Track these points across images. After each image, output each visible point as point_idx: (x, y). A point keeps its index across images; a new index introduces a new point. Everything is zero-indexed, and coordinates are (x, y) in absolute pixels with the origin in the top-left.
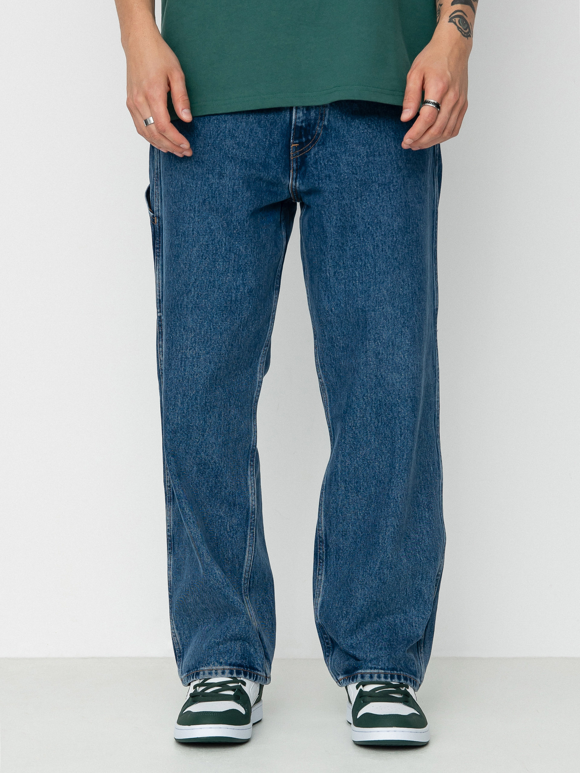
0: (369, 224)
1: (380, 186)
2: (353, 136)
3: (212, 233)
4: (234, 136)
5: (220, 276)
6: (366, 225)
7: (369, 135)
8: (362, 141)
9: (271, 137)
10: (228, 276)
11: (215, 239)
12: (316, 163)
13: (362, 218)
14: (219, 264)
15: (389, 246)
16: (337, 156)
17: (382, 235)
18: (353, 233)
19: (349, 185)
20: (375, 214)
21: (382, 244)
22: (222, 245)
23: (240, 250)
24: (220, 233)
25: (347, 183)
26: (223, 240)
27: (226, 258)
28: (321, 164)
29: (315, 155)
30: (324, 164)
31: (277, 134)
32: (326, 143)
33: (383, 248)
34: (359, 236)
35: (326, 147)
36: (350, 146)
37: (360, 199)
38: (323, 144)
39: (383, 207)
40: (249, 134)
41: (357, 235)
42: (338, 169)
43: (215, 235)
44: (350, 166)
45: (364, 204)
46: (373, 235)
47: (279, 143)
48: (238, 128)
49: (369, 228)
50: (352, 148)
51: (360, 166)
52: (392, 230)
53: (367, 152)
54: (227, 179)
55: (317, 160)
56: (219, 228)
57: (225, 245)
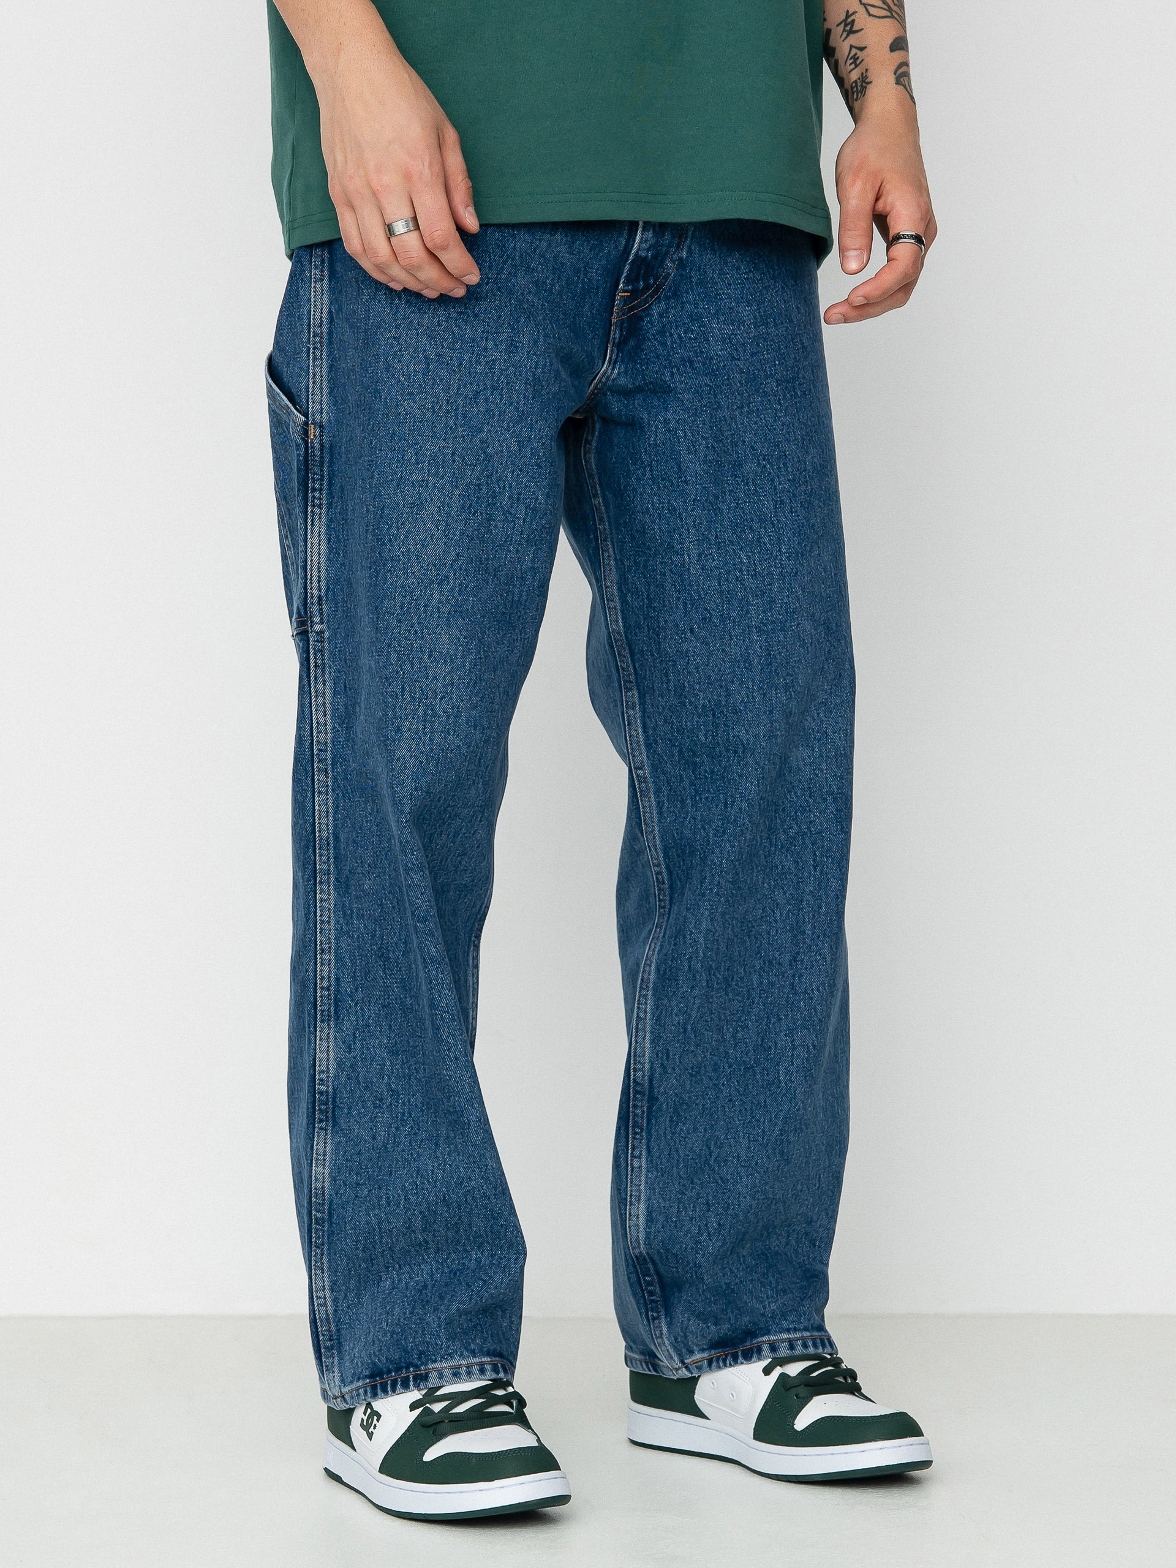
0: (764, 459)
1: (780, 384)
2: (730, 285)
3: (489, 461)
4: (529, 267)
5: (496, 551)
6: (758, 460)
7: (756, 284)
8: (747, 295)
9: (586, 275)
10: (510, 551)
11: (492, 474)
12: (662, 332)
13: (752, 448)
14: (496, 526)
15: (801, 503)
16: (703, 322)
17: (789, 480)
18: (736, 477)
19: (728, 379)
20: (774, 439)
21: (790, 499)
22: (504, 487)
23: (537, 499)
24: (502, 464)
25: (724, 377)
26: (506, 477)
27: (510, 514)
28: (671, 335)
29: (661, 316)
30: (679, 336)
31: (598, 269)
32: (682, 295)
33: (791, 506)
34: (747, 483)
35: (683, 303)
36: (725, 304)
37: (746, 409)
38: (675, 294)
39: (788, 426)
40: (553, 266)
41: (742, 481)
42: (705, 347)
43: (493, 466)
44: (727, 344)
45: (755, 419)
46: (773, 480)
47: (598, 287)
48: (535, 251)
49: (765, 466)
50: (730, 308)
51: (743, 344)
52: (804, 471)
53: (755, 317)
54: (522, 354)
55: (664, 326)
56: (502, 451)
57: (511, 487)
